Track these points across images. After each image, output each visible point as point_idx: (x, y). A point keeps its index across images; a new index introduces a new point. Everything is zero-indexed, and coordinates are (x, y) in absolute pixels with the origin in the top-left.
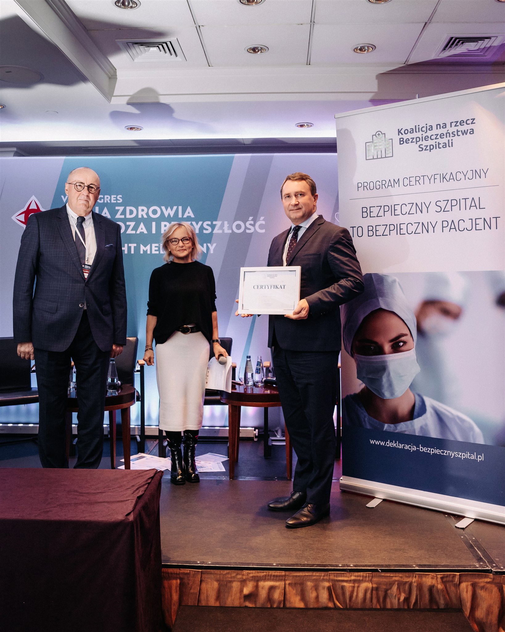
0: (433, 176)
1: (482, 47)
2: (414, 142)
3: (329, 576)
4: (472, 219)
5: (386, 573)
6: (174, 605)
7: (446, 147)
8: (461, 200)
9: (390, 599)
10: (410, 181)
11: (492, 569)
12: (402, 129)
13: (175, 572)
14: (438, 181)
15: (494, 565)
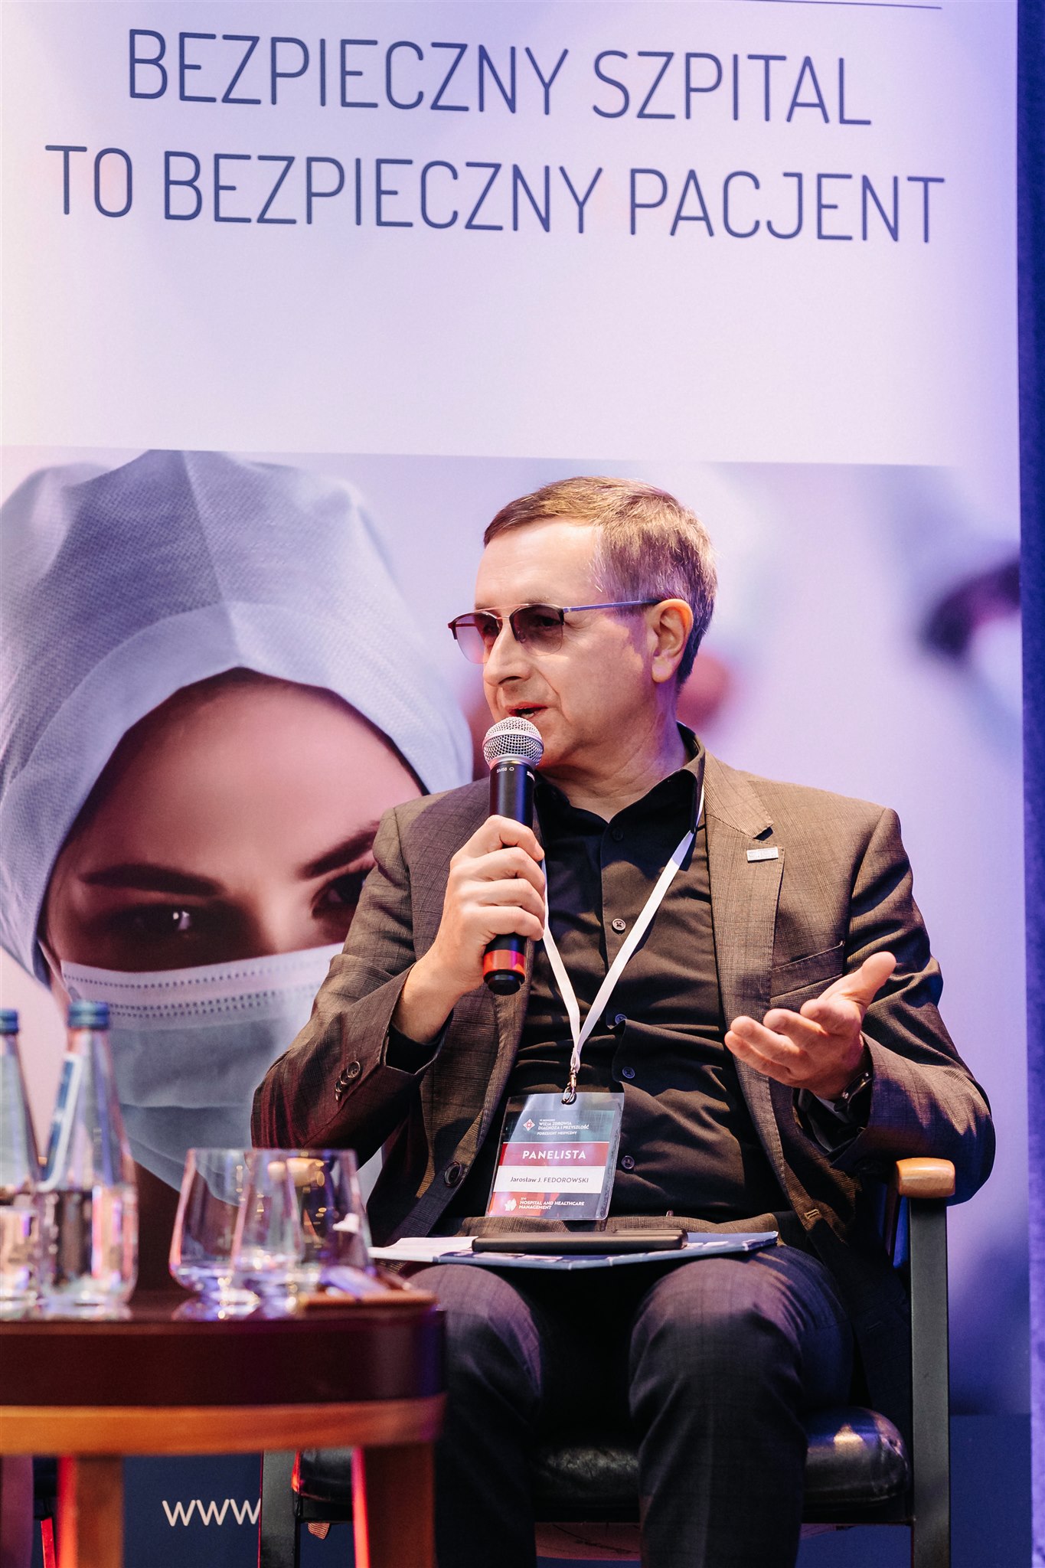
4: (799, 176)
8: (743, 62)
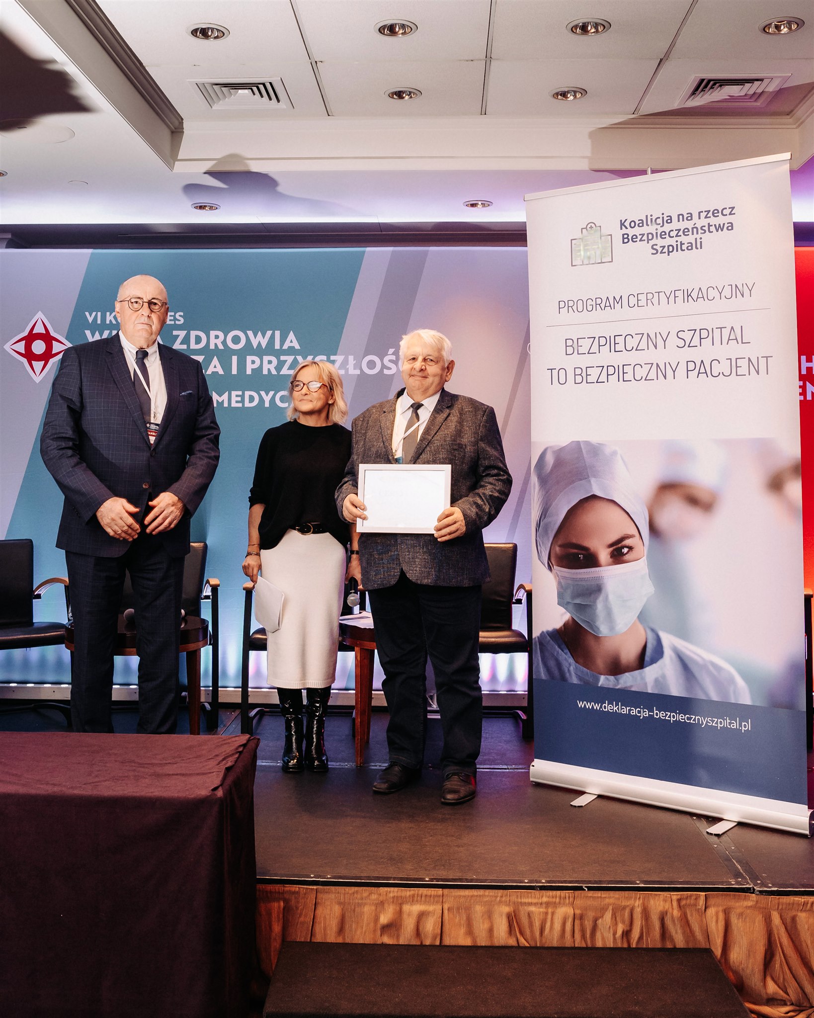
0: (673, 292)
1: (751, 92)
2: (644, 240)
3: (510, 896)
4: (731, 359)
5: (594, 892)
6: (275, 939)
7: (692, 249)
8: (715, 330)
9: (602, 933)
10: (638, 300)
11: (755, 888)
12: (626, 220)
13: (277, 890)
14: (680, 300)
15: (759, 882)
